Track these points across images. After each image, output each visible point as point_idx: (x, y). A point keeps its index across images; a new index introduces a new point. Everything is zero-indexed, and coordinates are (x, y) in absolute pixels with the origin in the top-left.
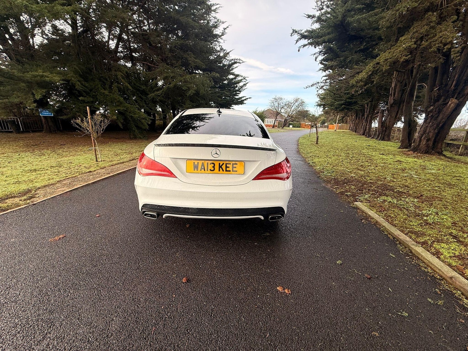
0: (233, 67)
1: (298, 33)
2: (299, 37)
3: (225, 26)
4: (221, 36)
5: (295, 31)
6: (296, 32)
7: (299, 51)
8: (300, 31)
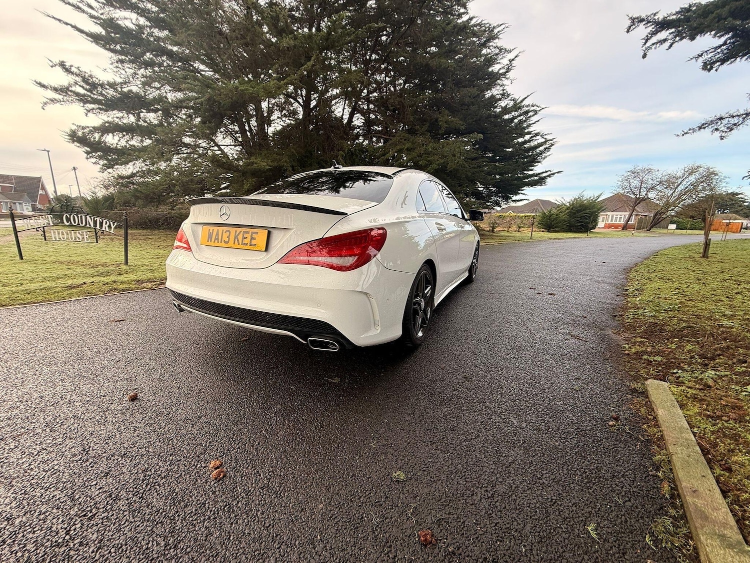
0: (531, 122)
1: (649, 22)
2: (650, 28)
3: (511, 56)
4: (504, 74)
5: (636, 21)
6: (642, 20)
7: (644, 56)
8: (652, 16)
